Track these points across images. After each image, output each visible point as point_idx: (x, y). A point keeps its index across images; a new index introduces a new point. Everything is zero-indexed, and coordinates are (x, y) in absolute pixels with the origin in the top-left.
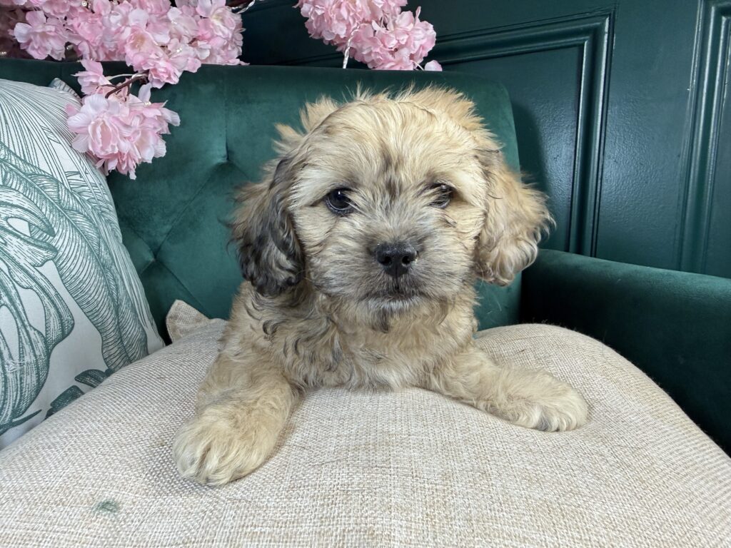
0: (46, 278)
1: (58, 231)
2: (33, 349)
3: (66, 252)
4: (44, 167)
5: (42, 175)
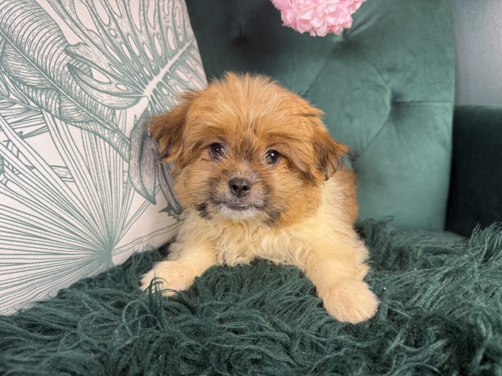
1: (63, 68)
4: (75, 131)
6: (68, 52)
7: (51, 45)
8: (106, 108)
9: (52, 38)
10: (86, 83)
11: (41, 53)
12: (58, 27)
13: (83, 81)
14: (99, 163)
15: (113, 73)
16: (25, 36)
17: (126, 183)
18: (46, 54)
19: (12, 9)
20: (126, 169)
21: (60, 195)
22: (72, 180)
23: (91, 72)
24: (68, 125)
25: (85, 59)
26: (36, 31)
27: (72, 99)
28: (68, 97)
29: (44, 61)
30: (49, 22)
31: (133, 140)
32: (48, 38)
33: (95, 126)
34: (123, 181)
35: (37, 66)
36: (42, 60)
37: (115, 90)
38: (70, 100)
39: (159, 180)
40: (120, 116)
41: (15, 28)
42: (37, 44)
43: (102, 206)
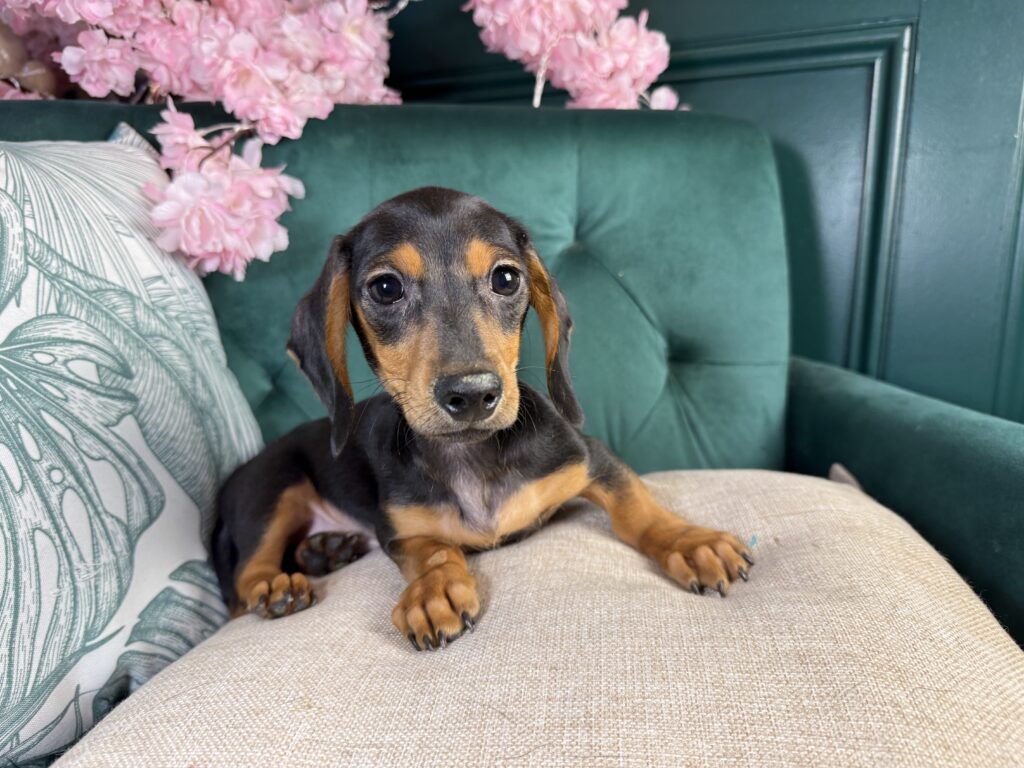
0: (124, 442)
1: (137, 371)
2: (111, 543)
3: (150, 400)
4: (113, 277)
5: (110, 290)
6: (132, 398)
10: (106, 352)
12: (147, 441)
13: (110, 355)
15: (57, 383)
23: (98, 374)
37: (57, 350)
40: (48, 303)
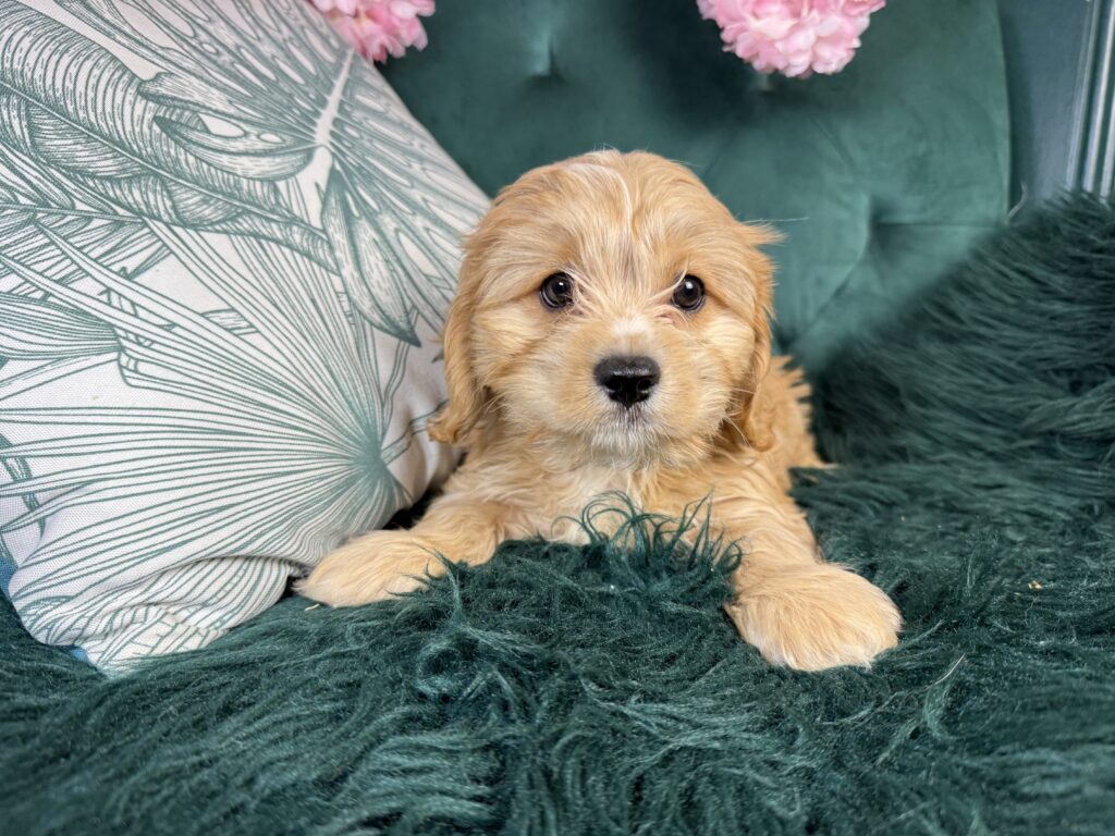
3: (119, 95)
4: (219, 241)
5: (218, 222)
6: (147, 96)
7: (110, 91)
8: (258, 184)
9: (106, 76)
10: (203, 146)
11: (99, 110)
12: (108, 52)
13: (195, 143)
14: (286, 288)
15: (243, 116)
16: (59, 84)
17: (351, 315)
18: (108, 109)
19: (10, 39)
20: (340, 288)
21: (242, 363)
22: (253, 330)
23: (203, 122)
24: (202, 234)
25: (181, 100)
26: (73, 70)
27: (189, 184)
28: (180, 181)
29: (110, 123)
30: (87, 48)
31: (331, 230)
32: (100, 77)
33: (250, 222)
34: (345, 313)
35: (102, 137)
36: (107, 124)
37: (260, 146)
38: (185, 186)
39: (409, 297)
40: (288, 191)
41: (33, 73)
42: (86, 95)
43: (328, 367)
